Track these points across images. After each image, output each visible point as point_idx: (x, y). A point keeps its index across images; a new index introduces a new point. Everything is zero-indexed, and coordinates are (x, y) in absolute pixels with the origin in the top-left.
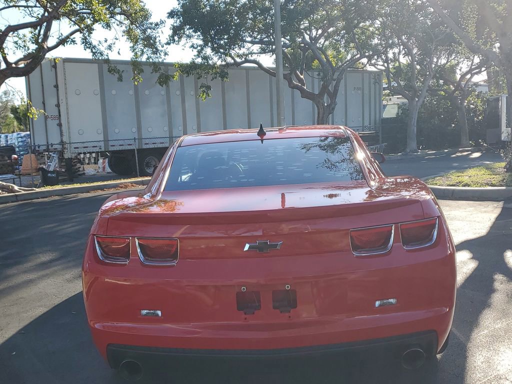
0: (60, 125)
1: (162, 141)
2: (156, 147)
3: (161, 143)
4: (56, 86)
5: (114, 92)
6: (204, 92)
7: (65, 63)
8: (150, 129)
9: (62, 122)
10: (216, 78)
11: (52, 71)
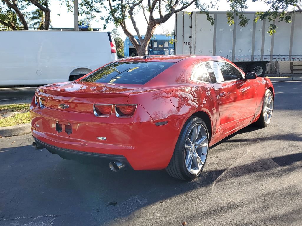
0: (190, 47)
1: (246, 57)
2: (242, 61)
3: (246, 59)
4: (191, 27)
5: (221, 30)
6: (271, 29)
7: (197, 14)
8: (240, 51)
9: (192, 46)
10: (281, 20)
11: (189, 19)
